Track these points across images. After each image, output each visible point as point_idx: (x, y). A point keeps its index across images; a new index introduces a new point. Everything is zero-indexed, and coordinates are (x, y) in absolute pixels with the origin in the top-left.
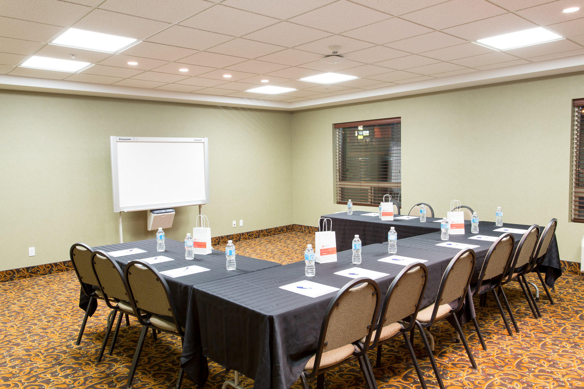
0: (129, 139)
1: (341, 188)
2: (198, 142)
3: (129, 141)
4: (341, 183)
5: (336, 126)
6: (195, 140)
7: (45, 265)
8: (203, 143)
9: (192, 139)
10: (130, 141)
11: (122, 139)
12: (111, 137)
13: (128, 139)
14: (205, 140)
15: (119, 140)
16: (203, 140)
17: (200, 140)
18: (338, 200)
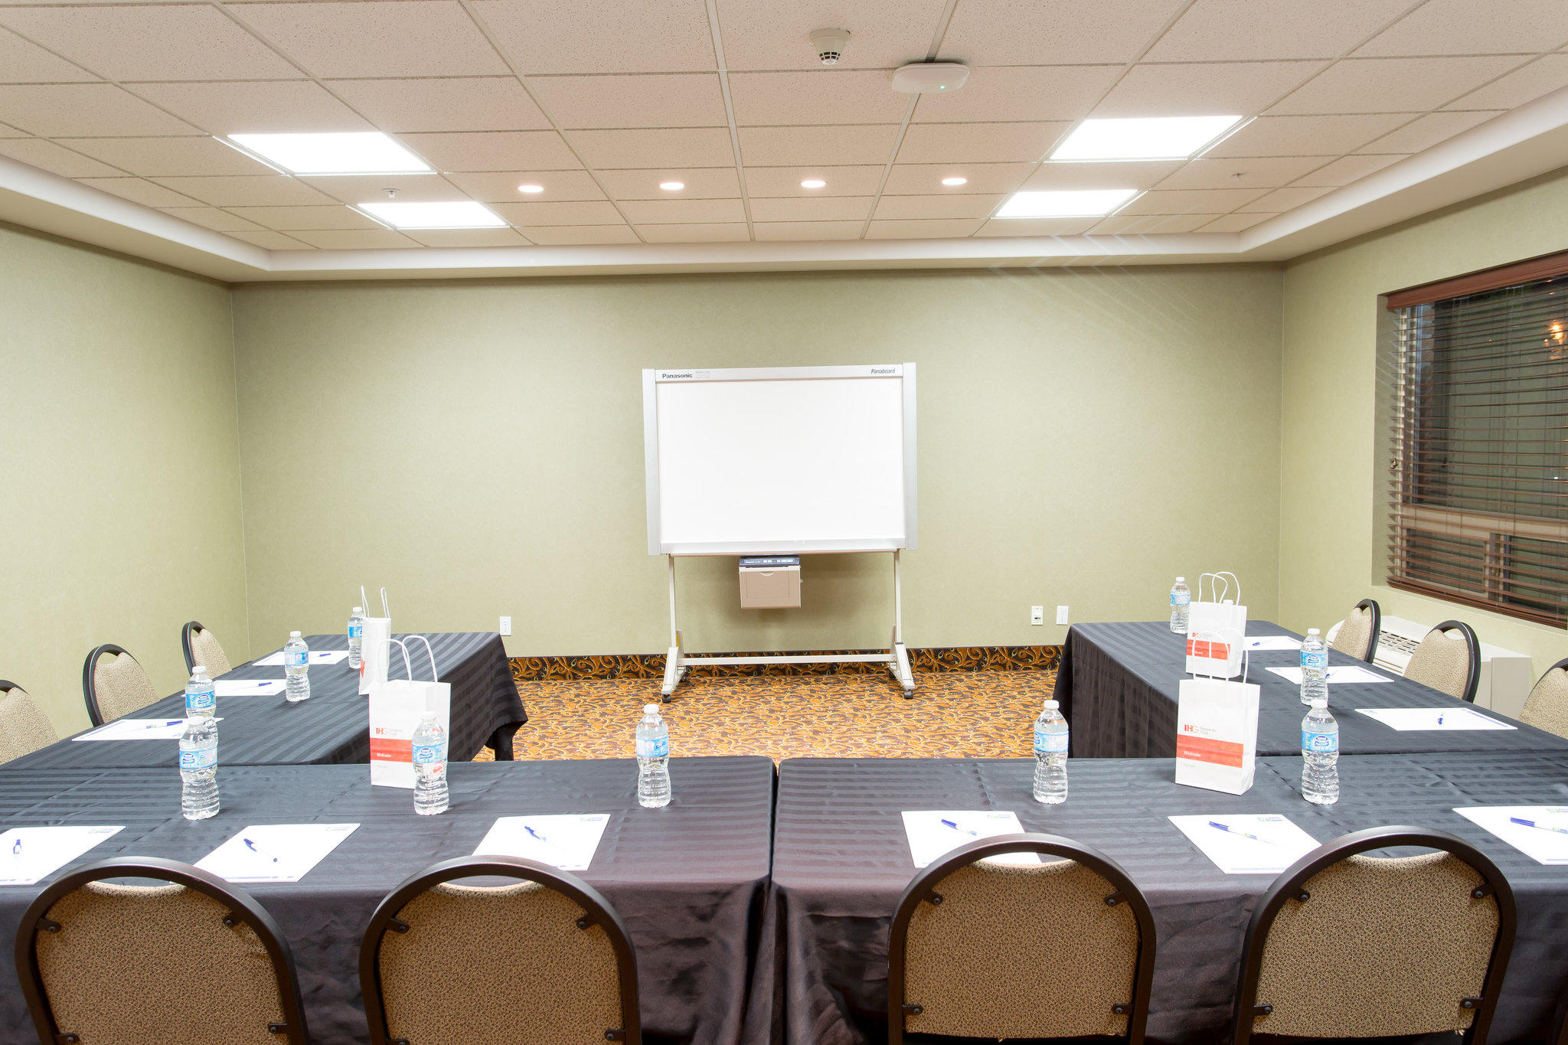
0: (688, 376)
1: (1408, 530)
2: (882, 375)
3: (686, 379)
4: (1410, 512)
5: (1395, 301)
6: (873, 371)
7: (530, 659)
8: (899, 380)
9: (865, 370)
10: (689, 379)
11: (669, 377)
12: (645, 371)
13: (684, 376)
14: (909, 369)
15: (662, 380)
16: (899, 369)
17: (890, 371)
18: (1398, 573)
